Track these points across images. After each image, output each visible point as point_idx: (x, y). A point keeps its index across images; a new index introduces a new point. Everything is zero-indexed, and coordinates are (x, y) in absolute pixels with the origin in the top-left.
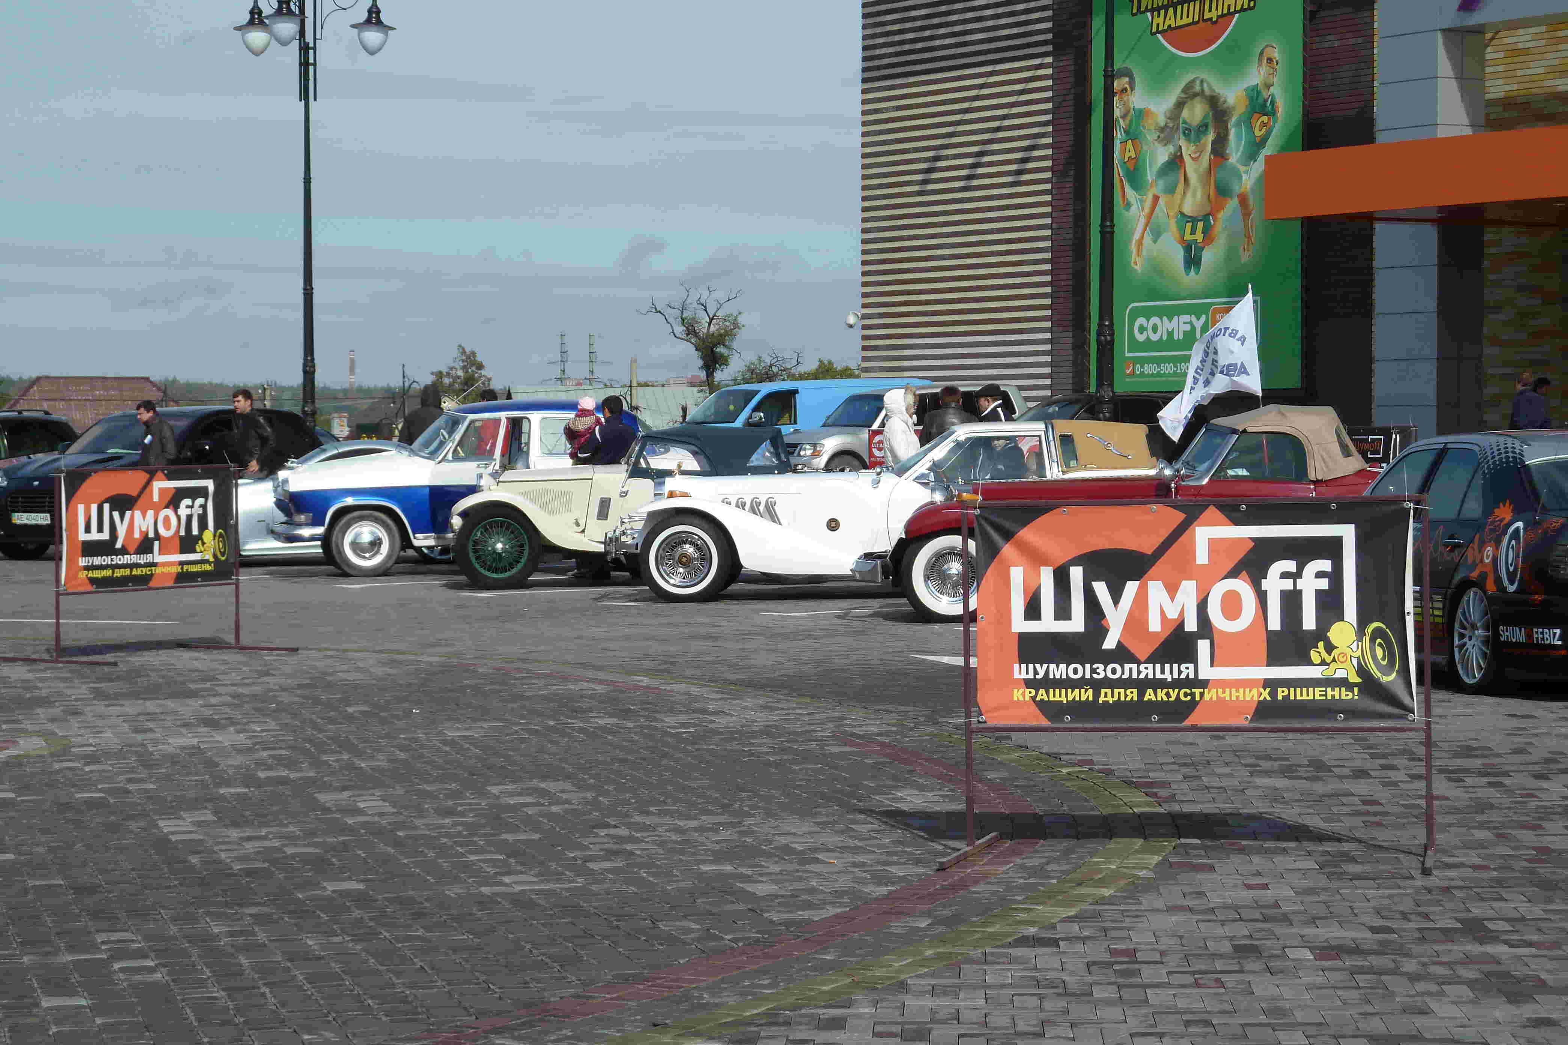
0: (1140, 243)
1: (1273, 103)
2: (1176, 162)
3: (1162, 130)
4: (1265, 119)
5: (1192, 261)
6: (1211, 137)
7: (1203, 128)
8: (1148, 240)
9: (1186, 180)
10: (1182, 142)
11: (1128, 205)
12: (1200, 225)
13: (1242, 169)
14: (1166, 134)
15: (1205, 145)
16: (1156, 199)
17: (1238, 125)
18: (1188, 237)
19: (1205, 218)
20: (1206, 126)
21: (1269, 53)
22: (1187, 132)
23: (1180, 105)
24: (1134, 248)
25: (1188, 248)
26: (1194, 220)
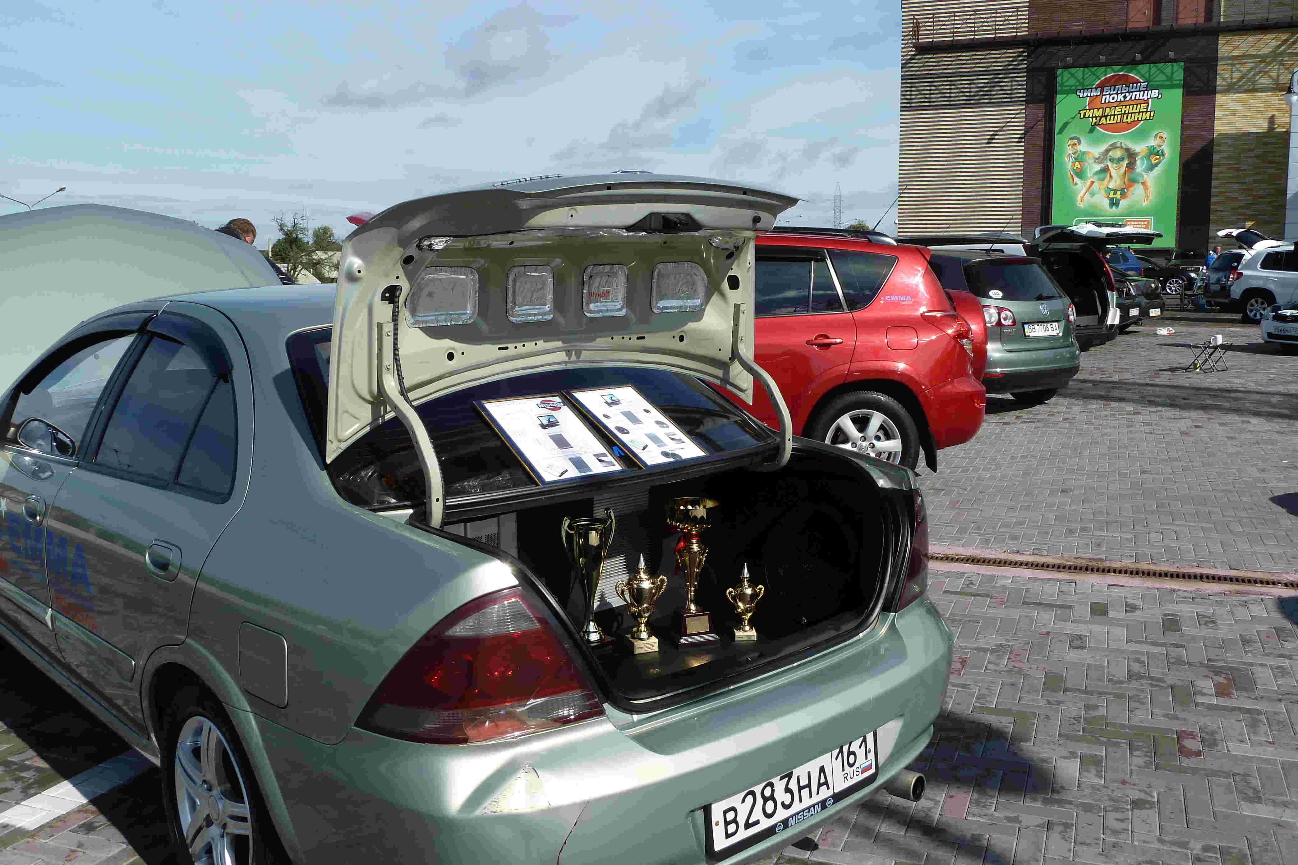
0: (1082, 198)
1: (1162, 152)
2: (1106, 170)
3: (1097, 159)
4: (1158, 157)
5: (1114, 203)
6: (1126, 162)
7: (1121, 159)
8: (1087, 195)
9: (1111, 176)
10: (1109, 164)
11: (1076, 184)
12: (1119, 192)
13: (1144, 173)
14: (1098, 160)
15: (1122, 165)
16: (1092, 183)
17: (1142, 159)
18: (1111, 195)
19: (1122, 190)
20: (1123, 158)
21: (1161, 135)
22: (1112, 160)
23: (1107, 151)
24: (1079, 199)
25: (1111, 200)
26: (1115, 191)
